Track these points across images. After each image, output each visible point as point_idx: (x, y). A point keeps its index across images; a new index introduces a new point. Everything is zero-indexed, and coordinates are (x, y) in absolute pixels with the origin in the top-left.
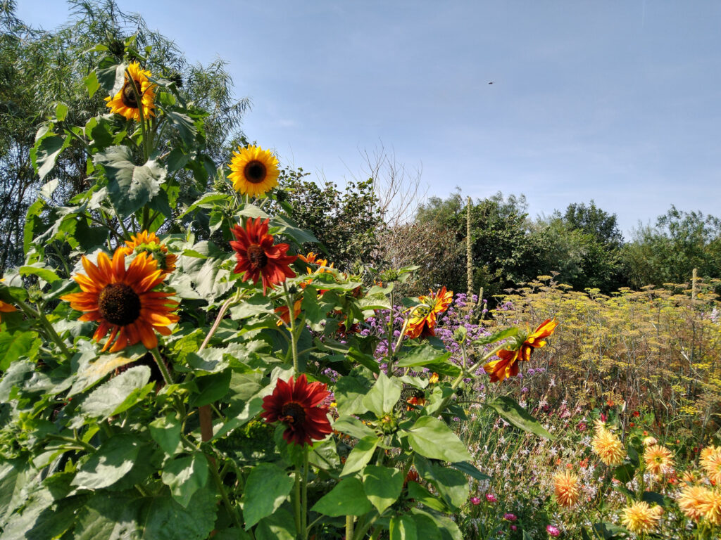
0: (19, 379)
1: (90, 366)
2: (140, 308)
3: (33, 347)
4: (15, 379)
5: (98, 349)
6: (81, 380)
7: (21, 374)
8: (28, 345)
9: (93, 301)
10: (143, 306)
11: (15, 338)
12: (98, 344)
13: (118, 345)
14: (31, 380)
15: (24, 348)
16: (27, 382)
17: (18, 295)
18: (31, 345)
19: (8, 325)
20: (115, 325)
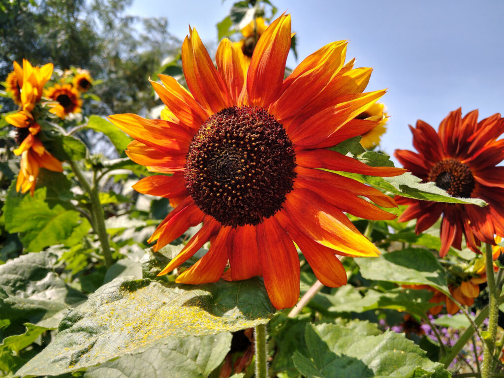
0: (22, 274)
1: (117, 298)
2: (289, 187)
3: (74, 234)
4: (16, 274)
5: (152, 263)
6: (80, 330)
7: (30, 267)
8: (68, 231)
9: (177, 147)
10: (298, 184)
11: (55, 216)
12: (157, 254)
13: (201, 271)
14: (39, 283)
15: (63, 233)
16: (32, 283)
17: (73, 152)
18: (72, 231)
19: (49, 193)
20: (209, 218)
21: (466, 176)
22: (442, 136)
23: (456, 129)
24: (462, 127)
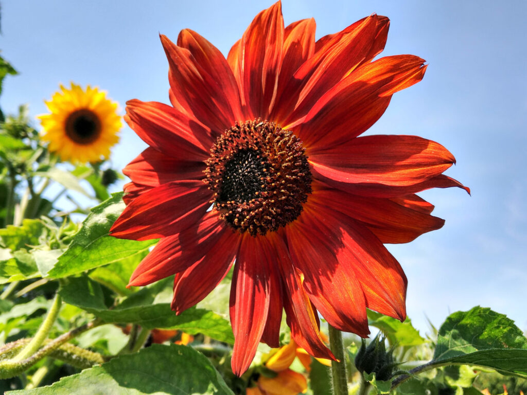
21: (295, 159)
22: (238, 66)
23: (268, 48)
24: (284, 45)
